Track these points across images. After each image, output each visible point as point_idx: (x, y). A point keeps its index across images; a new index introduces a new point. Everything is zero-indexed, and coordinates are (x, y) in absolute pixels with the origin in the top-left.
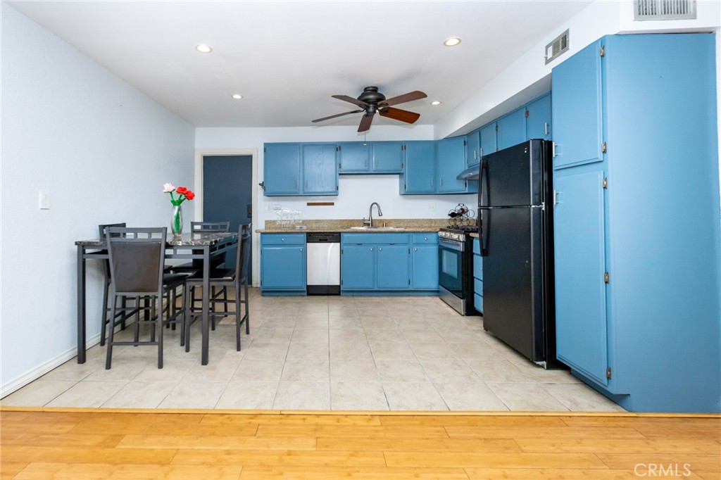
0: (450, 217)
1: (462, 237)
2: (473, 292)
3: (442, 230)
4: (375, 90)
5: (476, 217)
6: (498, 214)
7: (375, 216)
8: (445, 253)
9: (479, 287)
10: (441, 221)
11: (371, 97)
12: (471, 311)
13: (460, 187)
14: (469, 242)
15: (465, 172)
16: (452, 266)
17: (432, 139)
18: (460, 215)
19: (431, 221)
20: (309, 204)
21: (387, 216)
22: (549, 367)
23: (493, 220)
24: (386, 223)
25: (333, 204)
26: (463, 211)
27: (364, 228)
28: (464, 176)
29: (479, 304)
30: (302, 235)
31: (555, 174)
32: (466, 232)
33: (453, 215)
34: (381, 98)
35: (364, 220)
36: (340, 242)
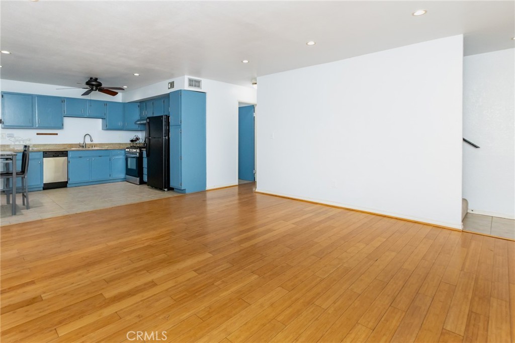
0: (130, 142)
1: (138, 151)
2: (142, 174)
3: (127, 148)
4: (96, 80)
5: (143, 142)
6: (153, 141)
7: (88, 141)
8: (129, 160)
9: (145, 171)
10: (126, 144)
11: (94, 83)
12: (142, 182)
13: (136, 127)
14: (141, 153)
15: (138, 121)
16: (132, 165)
17: (121, 102)
18: (136, 141)
19: (120, 144)
20: (38, 134)
21: (95, 141)
22: (168, 190)
23: (151, 143)
24: (95, 145)
25: (57, 134)
26: (137, 139)
27: (81, 149)
28: (138, 123)
29: (145, 179)
30: (40, 153)
31: (170, 127)
32: (140, 148)
33: (132, 141)
34: (100, 84)
35: (80, 144)
36: (67, 156)
